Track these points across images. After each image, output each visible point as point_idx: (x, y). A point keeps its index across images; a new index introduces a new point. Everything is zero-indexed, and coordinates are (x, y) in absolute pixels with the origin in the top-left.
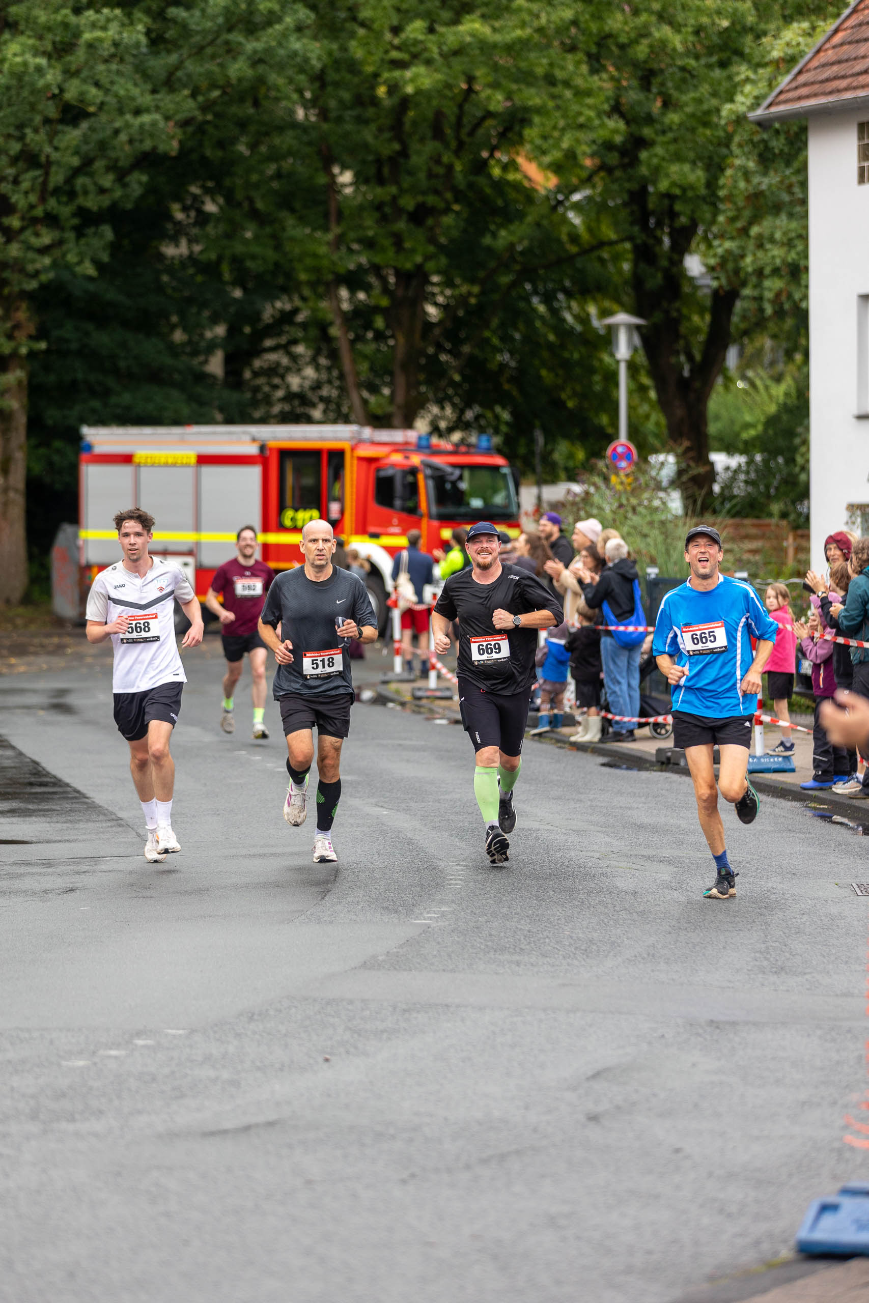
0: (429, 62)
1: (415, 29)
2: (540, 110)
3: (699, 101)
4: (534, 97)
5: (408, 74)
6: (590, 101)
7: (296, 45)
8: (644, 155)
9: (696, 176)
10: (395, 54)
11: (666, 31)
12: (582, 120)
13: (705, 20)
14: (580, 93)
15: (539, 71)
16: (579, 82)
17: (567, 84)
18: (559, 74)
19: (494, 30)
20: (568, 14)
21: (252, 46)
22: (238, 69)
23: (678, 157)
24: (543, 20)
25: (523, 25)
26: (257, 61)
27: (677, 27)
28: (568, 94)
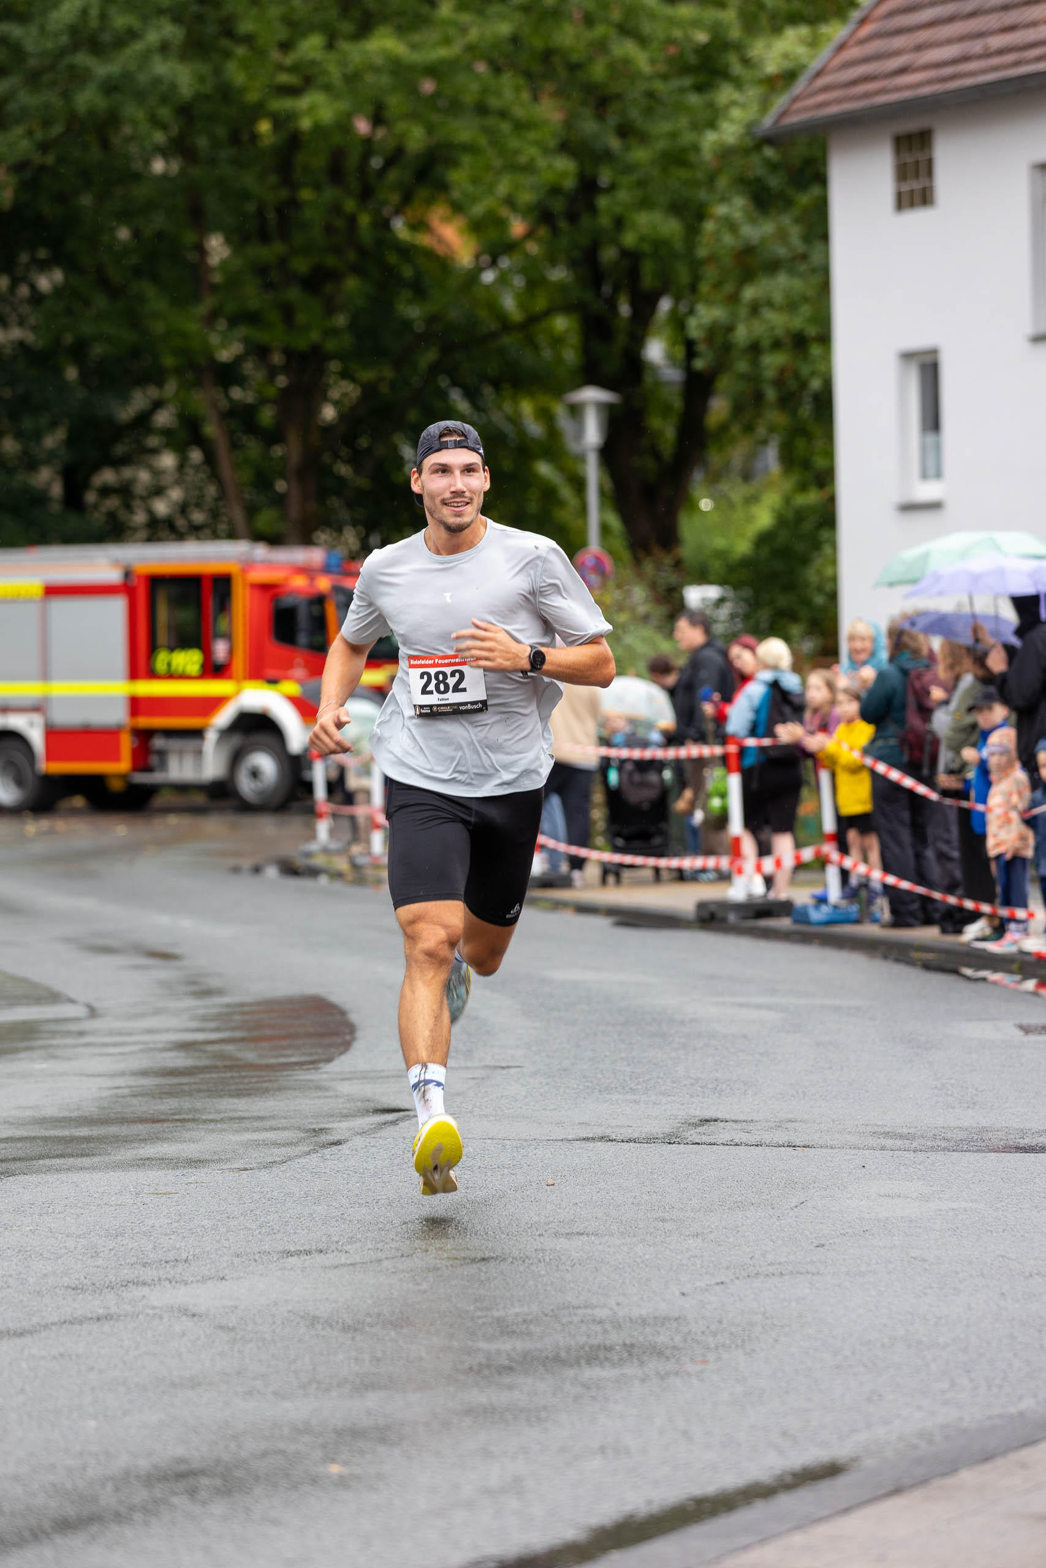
0: (328, 88)
1: (311, 46)
2: (469, 148)
3: (674, 135)
4: (464, 130)
5: (303, 102)
6: (532, 135)
7: (161, 68)
8: (603, 202)
9: (670, 227)
10: (284, 78)
11: (627, 48)
12: (522, 159)
13: (677, 33)
14: (521, 126)
15: (469, 99)
16: (519, 112)
17: (503, 114)
18: (494, 102)
19: (414, 47)
20: (504, 29)
21: (103, 69)
22: (87, 98)
23: (646, 203)
24: (473, 34)
25: (447, 41)
26: (110, 87)
27: (643, 41)
28: (505, 127)
